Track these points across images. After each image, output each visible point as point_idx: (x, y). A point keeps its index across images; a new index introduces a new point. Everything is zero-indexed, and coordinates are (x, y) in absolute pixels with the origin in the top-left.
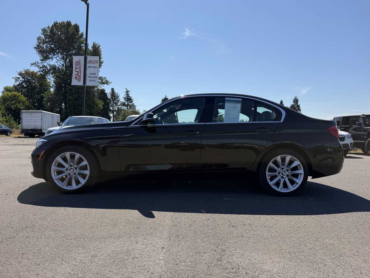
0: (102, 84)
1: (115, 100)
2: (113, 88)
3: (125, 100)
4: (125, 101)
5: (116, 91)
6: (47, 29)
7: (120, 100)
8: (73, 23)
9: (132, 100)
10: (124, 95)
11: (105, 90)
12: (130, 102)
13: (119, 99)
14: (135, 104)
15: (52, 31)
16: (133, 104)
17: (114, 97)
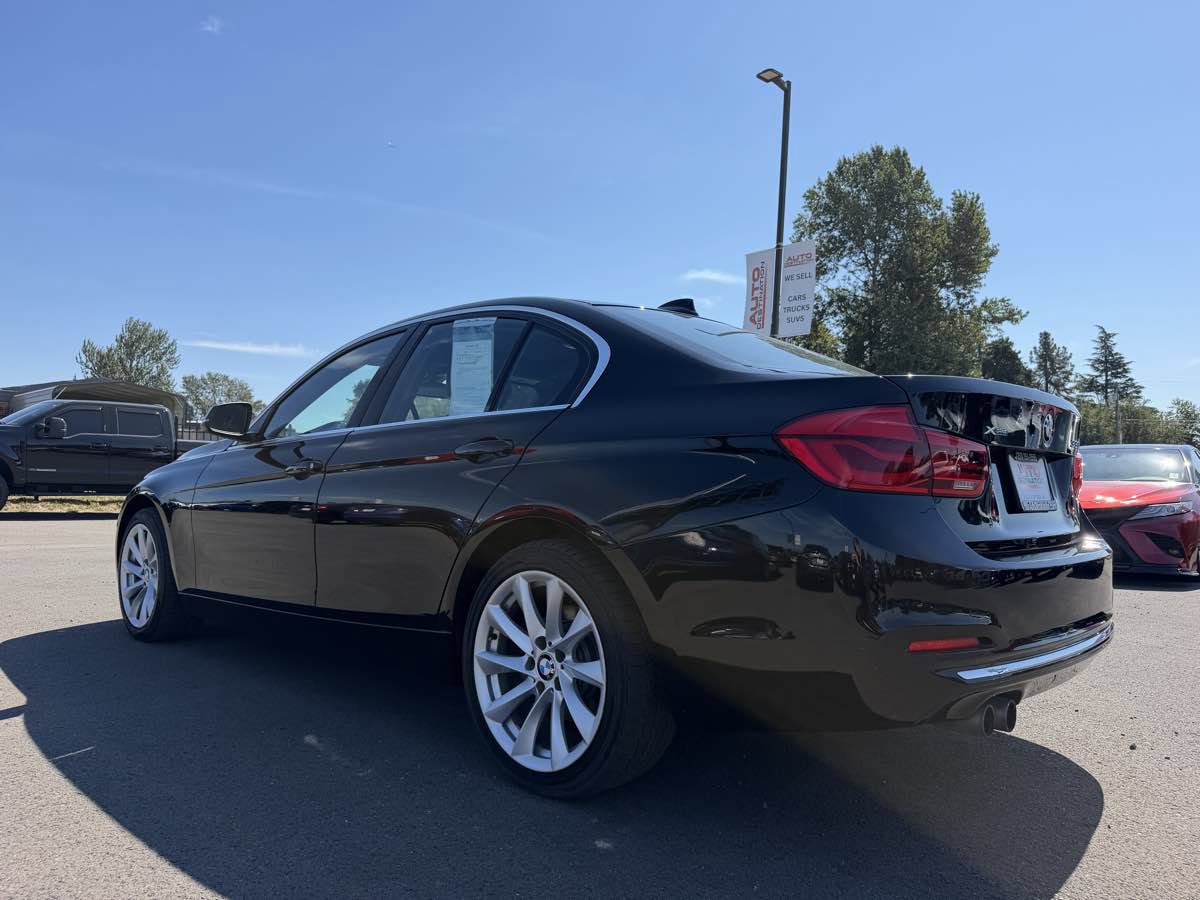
0: (992, 322)
1: (1054, 373)
2: (1049, 331)
3: (1097, 369)
4: (1097, 374)
5: (1058, 341)
6: (817, 190)
7: (1074, 372)
8: (888, 149)
9: (1124, 365)
10: (1094, 351)
11: (1011, 344)
12: (1115, 376)
13: (1068, 368)
14: (1138, 381)
15: (831, 190)
16: (1131, 379)
17: (1052, 362)
